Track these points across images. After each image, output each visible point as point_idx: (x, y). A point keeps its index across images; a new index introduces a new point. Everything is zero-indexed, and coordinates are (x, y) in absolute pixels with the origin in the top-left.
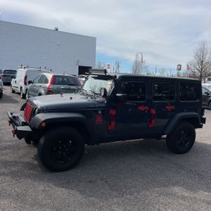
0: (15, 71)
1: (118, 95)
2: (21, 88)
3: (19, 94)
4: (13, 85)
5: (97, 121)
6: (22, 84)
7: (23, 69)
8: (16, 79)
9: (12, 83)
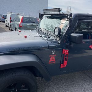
0: (6, 15)
1: (72, 35)
2: (9, 24)
3: (8, 27)
4: (6, 22)
5: (50, 61)
6: (9, 22)
7: (9, 14)
8: (7, 19)
9: (5, 21)
